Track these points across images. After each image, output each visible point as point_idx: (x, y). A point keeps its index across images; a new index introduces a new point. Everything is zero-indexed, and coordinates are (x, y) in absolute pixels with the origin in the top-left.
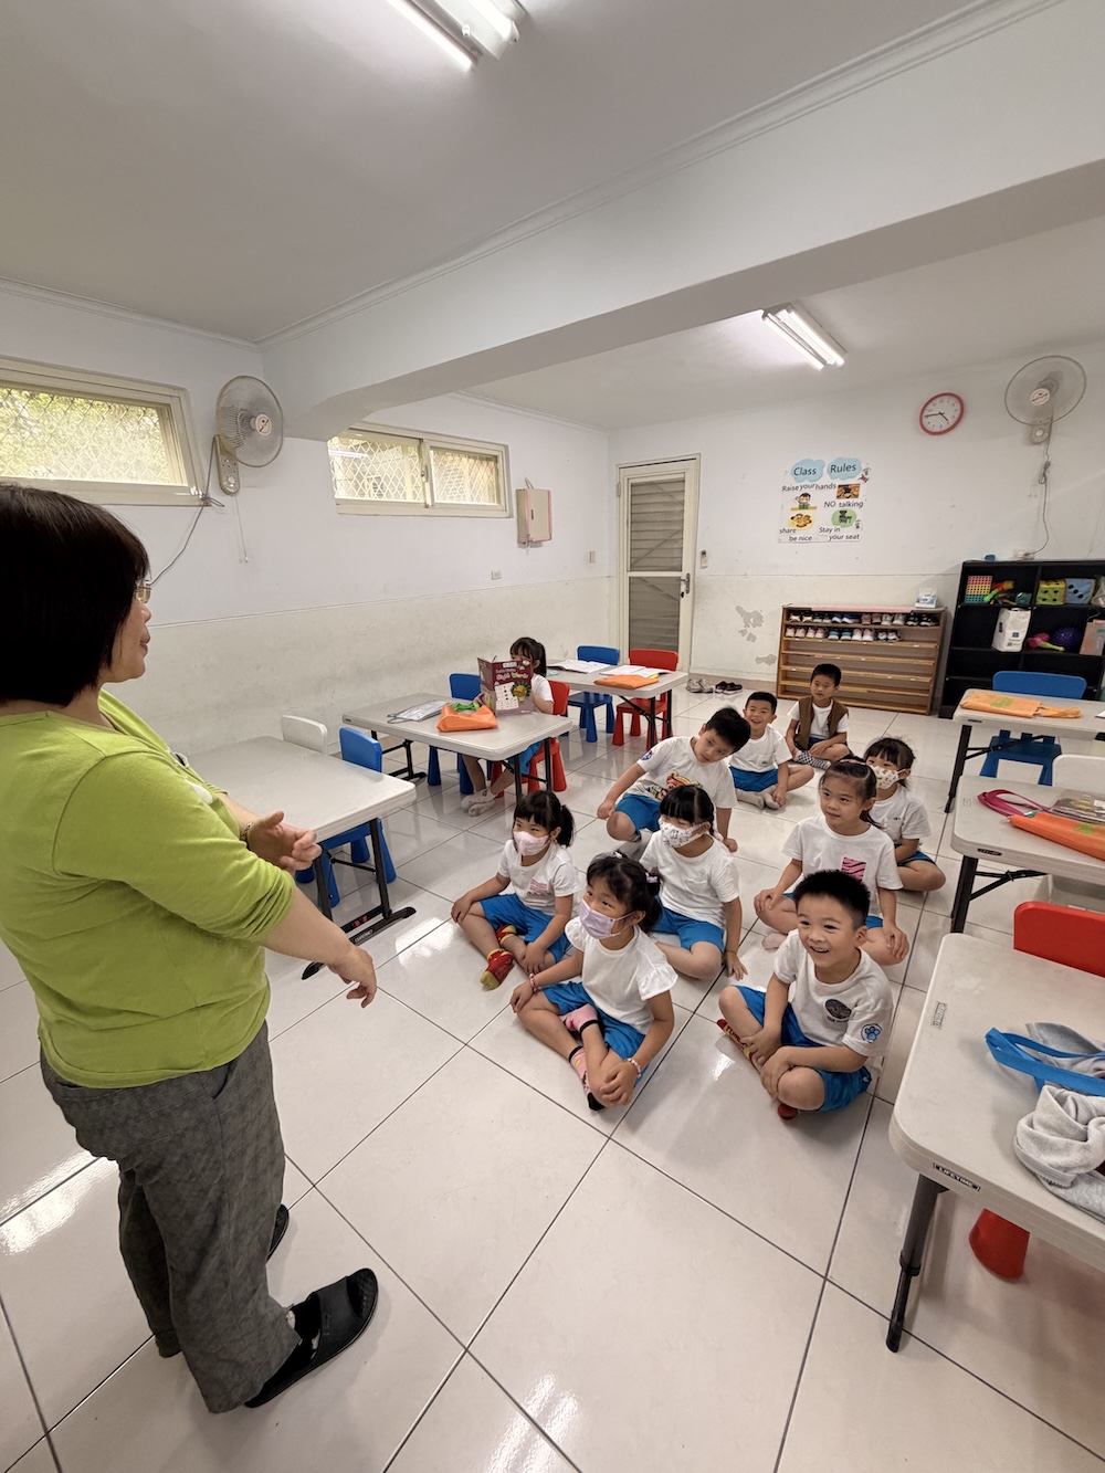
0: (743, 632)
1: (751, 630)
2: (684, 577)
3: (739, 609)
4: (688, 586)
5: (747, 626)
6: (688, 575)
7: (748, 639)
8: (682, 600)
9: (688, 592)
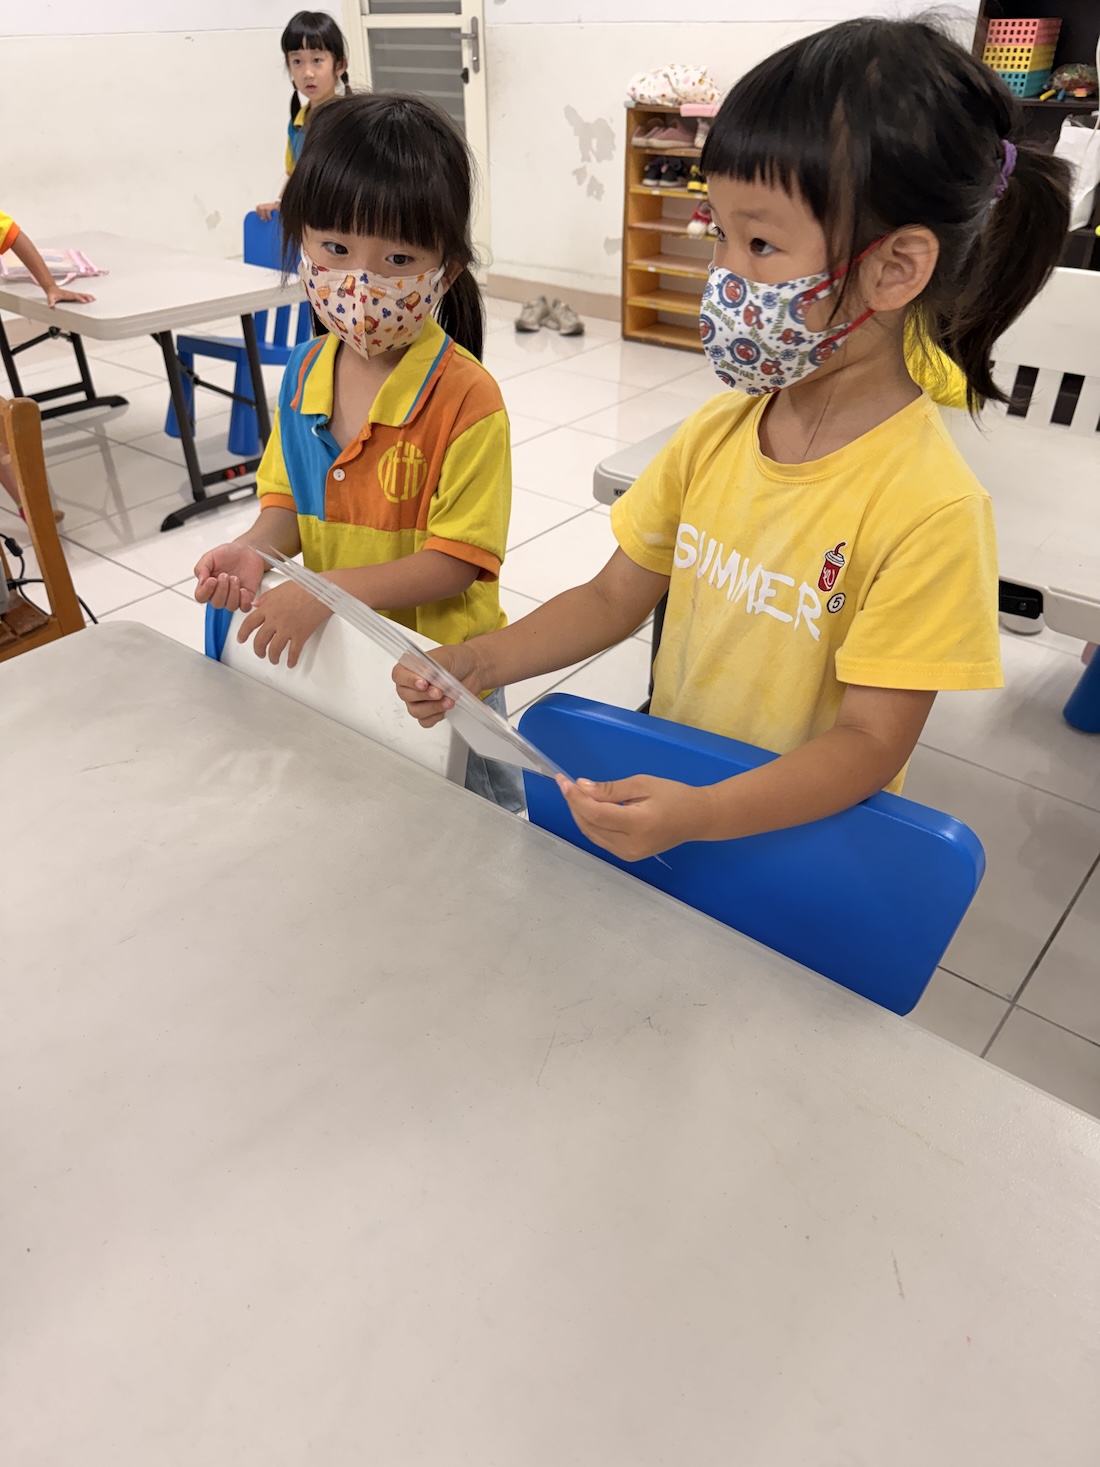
0: (579, 174)
1: (594, 168)
2: (466, 29)
3: (570, 113)
4: (476, 53)
5: (586, 158)
6: (474, 21)
7: (590, 193)
8: (467, 88)
9: (476, 69)
